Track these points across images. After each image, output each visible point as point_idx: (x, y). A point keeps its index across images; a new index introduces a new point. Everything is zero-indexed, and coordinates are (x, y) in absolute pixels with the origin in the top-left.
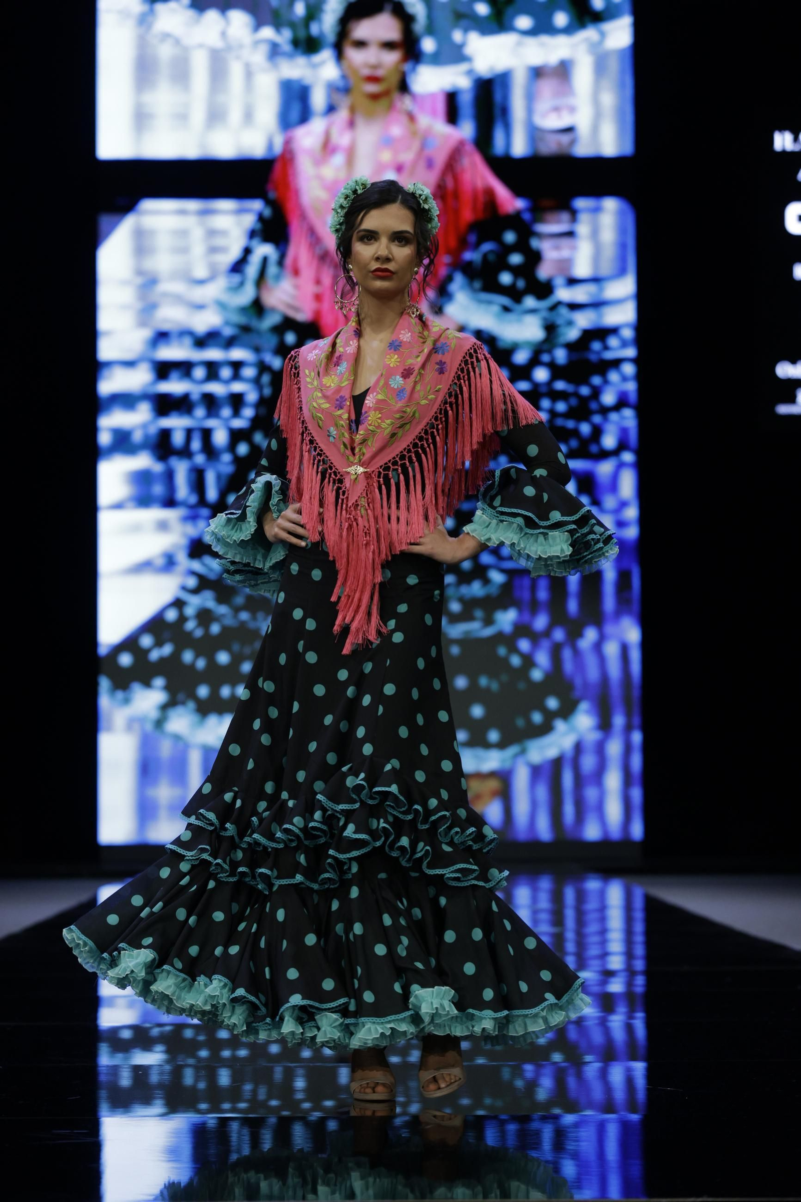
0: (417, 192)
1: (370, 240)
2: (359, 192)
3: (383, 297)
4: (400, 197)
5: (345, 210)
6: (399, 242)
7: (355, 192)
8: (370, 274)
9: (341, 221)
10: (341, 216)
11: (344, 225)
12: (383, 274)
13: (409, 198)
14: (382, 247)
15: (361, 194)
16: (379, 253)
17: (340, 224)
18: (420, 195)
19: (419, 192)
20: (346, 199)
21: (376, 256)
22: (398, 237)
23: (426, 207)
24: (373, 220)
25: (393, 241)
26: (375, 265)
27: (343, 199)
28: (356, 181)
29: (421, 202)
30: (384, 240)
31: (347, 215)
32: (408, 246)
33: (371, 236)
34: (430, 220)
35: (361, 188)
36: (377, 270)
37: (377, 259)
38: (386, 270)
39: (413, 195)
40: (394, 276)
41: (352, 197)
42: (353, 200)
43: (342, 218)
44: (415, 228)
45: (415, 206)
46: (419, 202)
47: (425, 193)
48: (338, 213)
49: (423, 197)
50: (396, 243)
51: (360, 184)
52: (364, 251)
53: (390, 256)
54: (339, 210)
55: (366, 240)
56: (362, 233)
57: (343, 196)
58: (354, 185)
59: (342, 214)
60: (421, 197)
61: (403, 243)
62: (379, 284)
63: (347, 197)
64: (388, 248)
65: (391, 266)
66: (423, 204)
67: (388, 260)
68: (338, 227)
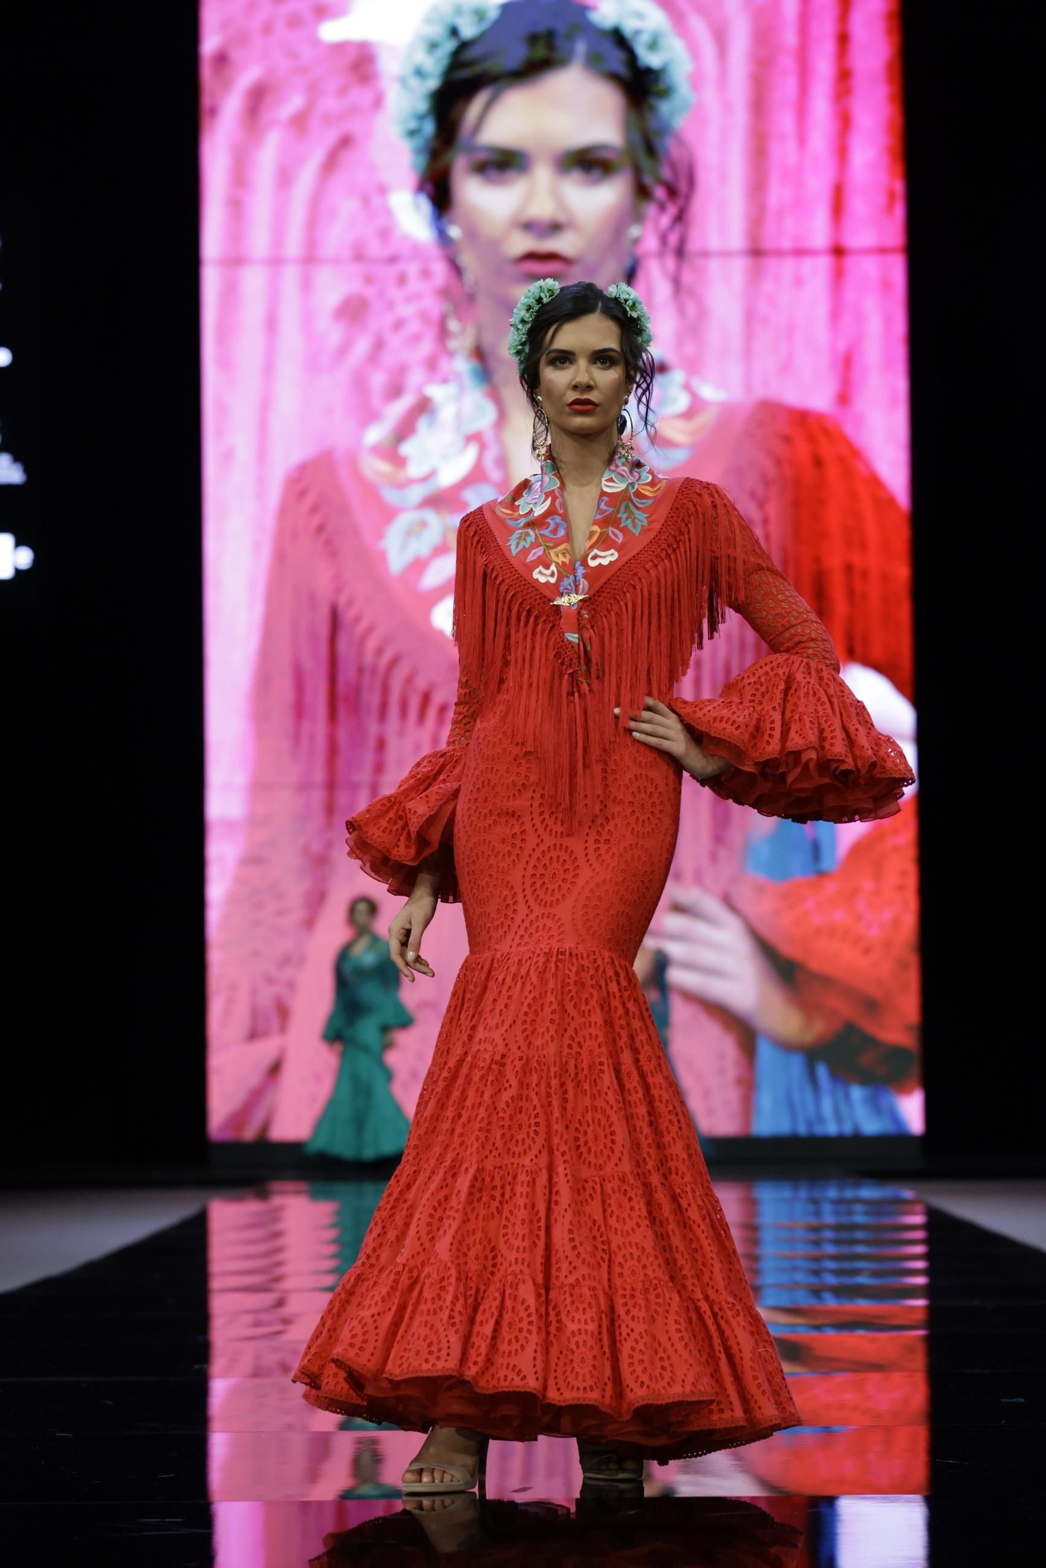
0: (621, 297)
1: (564, 363)
2: (545, 300)
3: (584, 437)
4: (600, 304)
5: (529, 326)
6: (602, 363)
7: (539, 300)
8: (567, 409)
9: (524, 340)
10: (523, 334)
11: (528, 344)
12: (583, 406)
13: (612, 305)
14: (581, 371)
15: (548, 304)
16: (577, 379)
17: (523, 344)
18: (626, 300)
19: (623, 296)
20: (528, 310)
21: (573, 383)
22: (601, 358)
23: (635, 315)
24: (569, 336)
25: (595, 363)
26: (572, 396)
27: (525, 311)
28: (541, 287)
29: (628, 309)
30: (582, 363)
31: (530, 333)
32: (614, 367)
33: (565, 358)
34: (640, 332)
35: (548, 295)
36: (577, 402)
37: (575, 387)
38: (588, 402)
39: (616, 300)
40: (598, 409)
41: (537, 307)
42: (538, 311)
43: (525, 336)
44: (621, 344)
45: (621, 316)
46: (625, 309)
47: (631, 297)
48: (518, 329)
49: (630, 303)
50: (599, 365)
51: (546, 291)
52: (556, 378)
53: (592, 383)
54: (520, 326)
55: (558, 363)
56: (553, 355)
57: (525, 308)
58: (538, 291)
59: (524, 331)
60: (628, 303)
61: (608, 364)
62: (579, 421)
63: (529, 308)
64: (588, 371)
65: (593, 396)
66: (629, 312)
67: (589, 388)
68: (520, 347)
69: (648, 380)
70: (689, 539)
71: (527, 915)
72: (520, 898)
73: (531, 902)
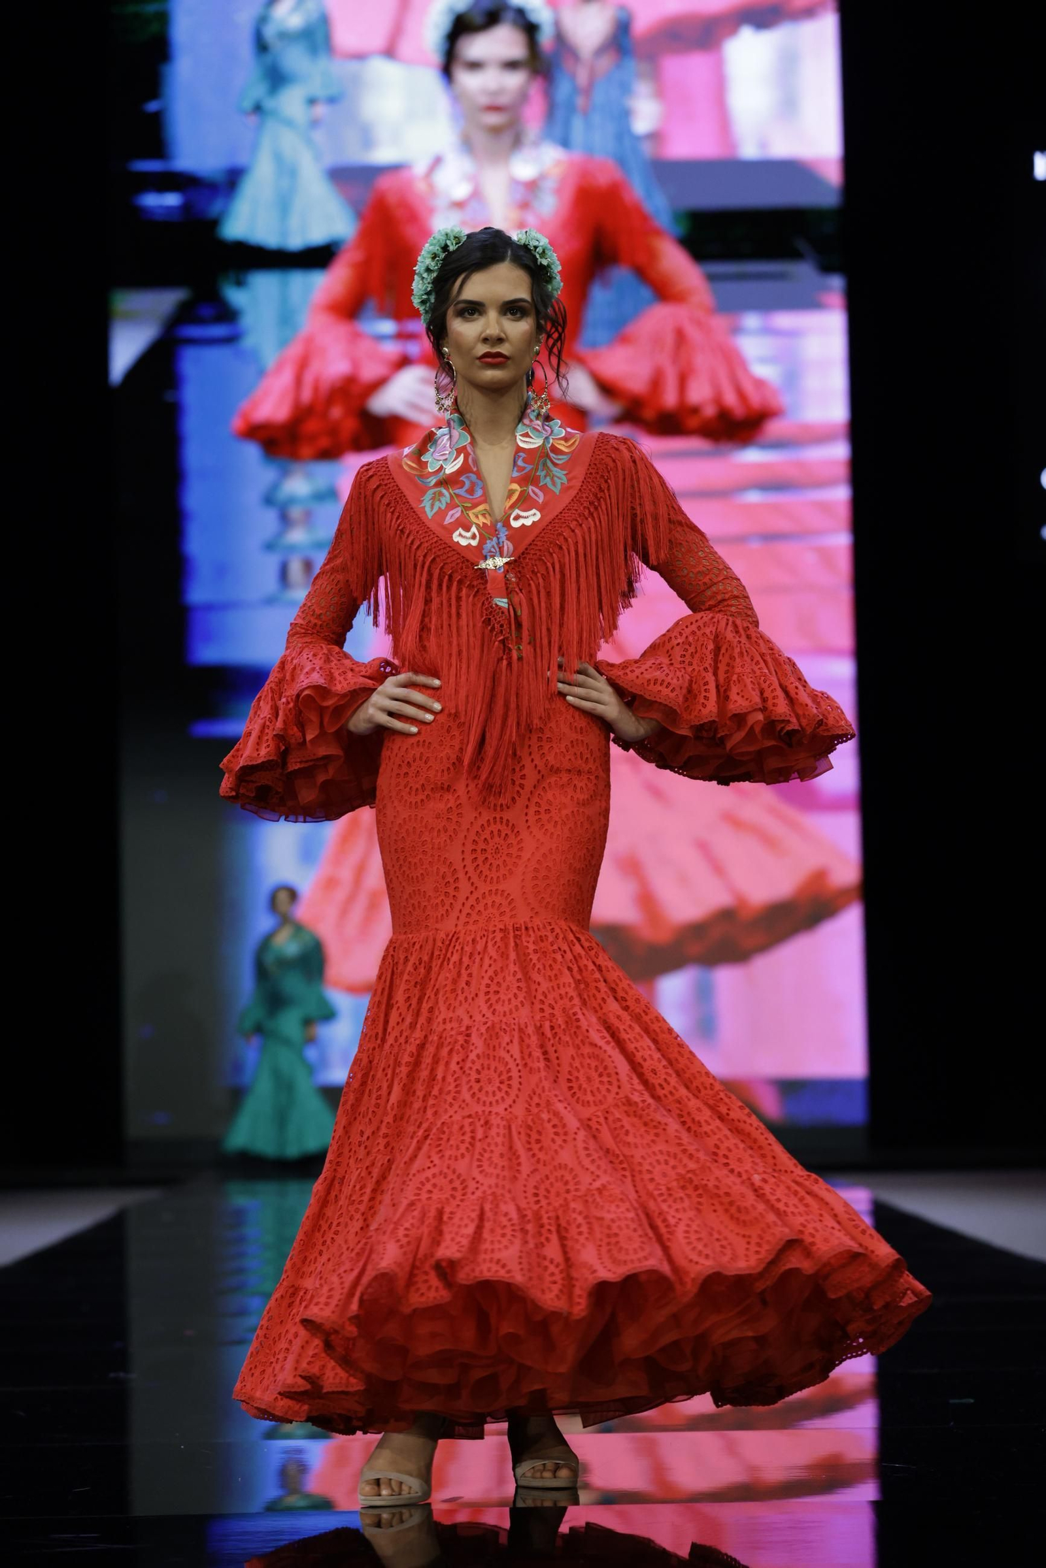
0: (531, 244)
1: (472, 314)
2: (452, 248)
3: (495, 391)
4: (509, 253)
5: (435, 275)
6: (512, 314)
7: (445, 248)
8: (477, 362)
9: (429, 289)
10: (429, 283)
11: (433, 294)
12: (494, 360)
13: (522, 253)
14: (491, 323)
15: (454, 252)
16: (488, 332)
17: (428, 293)
18: (536, 247)
19: (533, 243)
20: (433, 258)
21: (483, 335)
22: (512, 309)
23: (545, 262)
24: (477, 287)
25: (505, 314)
26: (482, 349)
27: (430, 260)
28: (447, 235)
29: (538, 256)
30: (492, 314)
31: (435, 282)
32: (525, 319)
33: (474, 309)
34: (550, 279)
35: (454, 242)
36: (487, 355)
37: (485, 340)
38: (499, 355)
39: (525, 247)
40: (509, 362)
41: (443, 256)
42: (443, 260)
43: (430, 286)
44: (532, 294)
45: (532, 265)
46: (535, 256)
47: (541, 244)
48: (423, 278)
49: (540, 250)
50: (509, 316)
51: (452, 238)
52: (465, 330)
53: (503, 335)
54: (425, 275)
55: (466, 314)
56: (461, 306)
57: (429, 256)
58: (444, 238)
59: (429, 280)
60: (537, 250)
61: (518, 315)
62: (490, 374)
63: (434, 256)
64: (499, 323)
65: (504, 349)
66: (539, 260)
67: (500, 340)
68: (425, 297)
69: (560, 329)
70: (609, 495)
71: (472, 892)
72: (461, 875)
73: (475, 879)
